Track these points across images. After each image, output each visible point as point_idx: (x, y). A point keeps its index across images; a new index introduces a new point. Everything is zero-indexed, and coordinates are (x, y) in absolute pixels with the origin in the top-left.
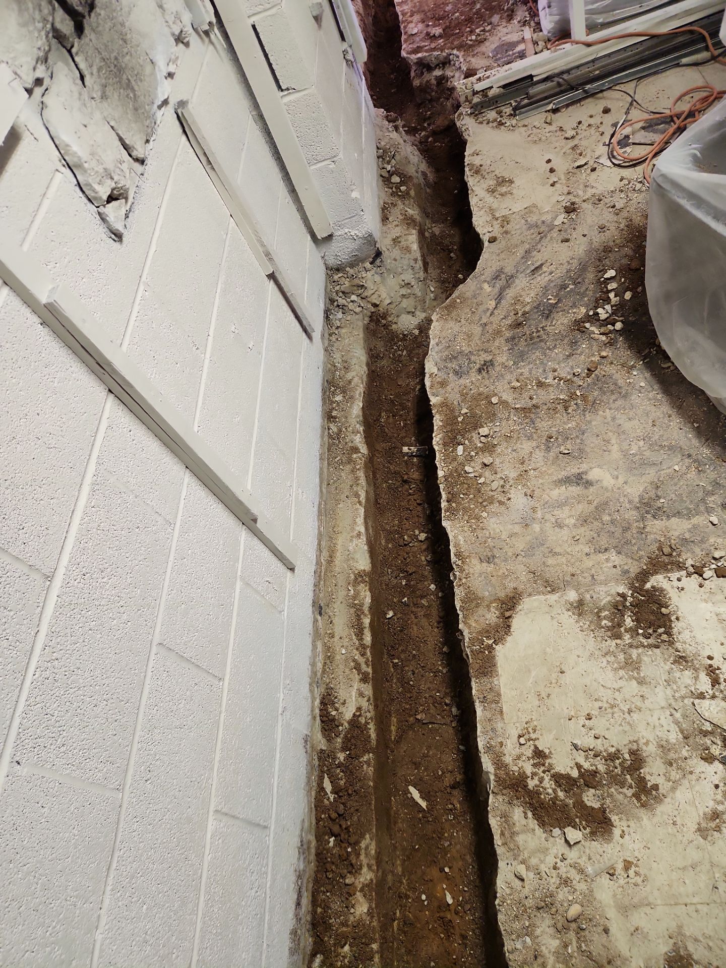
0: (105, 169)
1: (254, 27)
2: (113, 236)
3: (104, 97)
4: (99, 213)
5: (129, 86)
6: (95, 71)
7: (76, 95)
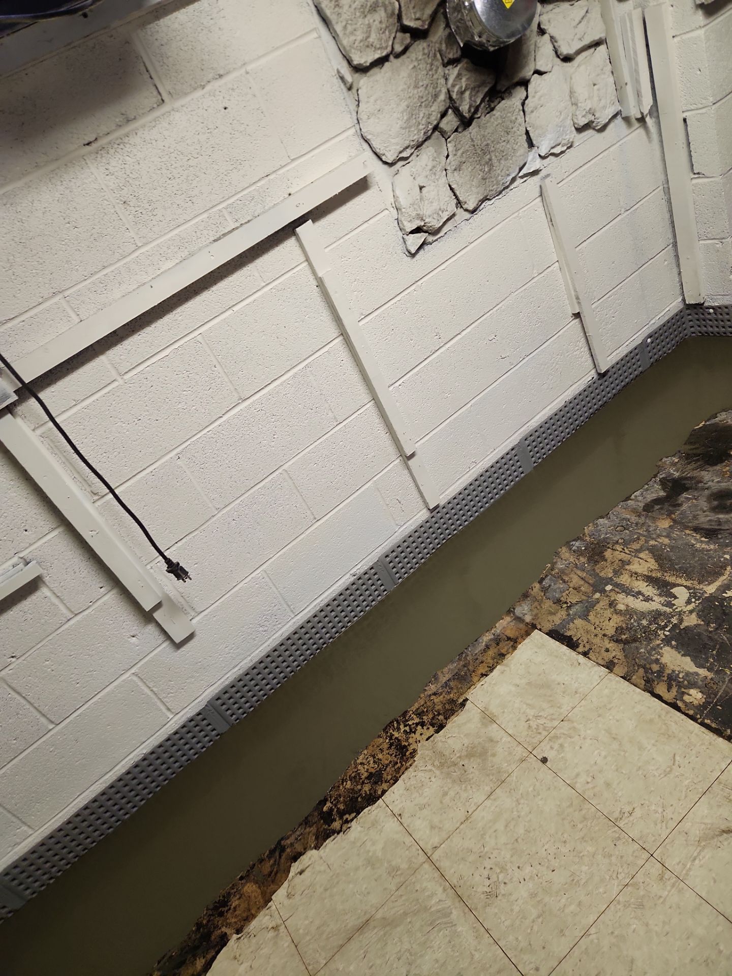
0: (418, 215)
1: (685, 120)
2: (407, 253)
3: (458, 169)
4: (403, 238)
5: (489, 163)
6: (459, 153)
7: (429, 167)
